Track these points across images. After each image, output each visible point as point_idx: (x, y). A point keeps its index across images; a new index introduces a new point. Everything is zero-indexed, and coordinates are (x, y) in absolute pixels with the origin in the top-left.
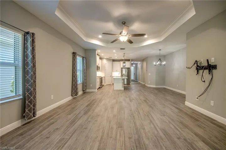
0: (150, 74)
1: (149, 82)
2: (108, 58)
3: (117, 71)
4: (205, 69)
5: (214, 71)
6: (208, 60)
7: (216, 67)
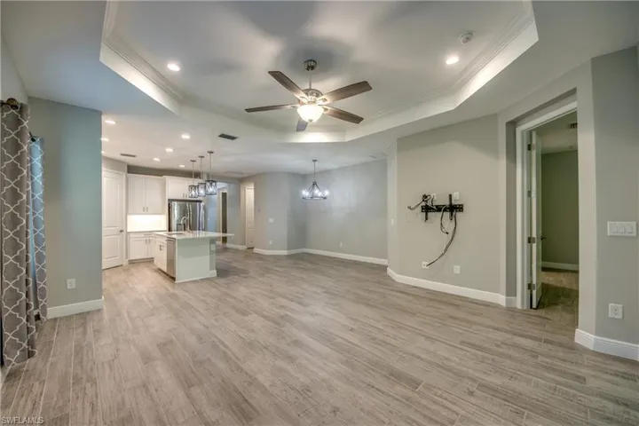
0: (271, 220)
1: (271, 242)
2: (118, 156)
3: (145, 211)
4: (445, 210)
5: (459, 215)
6: (450, 196)
7: (462, 208)
